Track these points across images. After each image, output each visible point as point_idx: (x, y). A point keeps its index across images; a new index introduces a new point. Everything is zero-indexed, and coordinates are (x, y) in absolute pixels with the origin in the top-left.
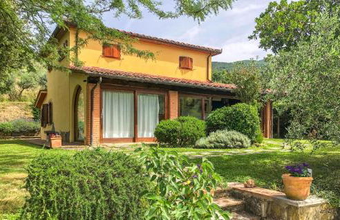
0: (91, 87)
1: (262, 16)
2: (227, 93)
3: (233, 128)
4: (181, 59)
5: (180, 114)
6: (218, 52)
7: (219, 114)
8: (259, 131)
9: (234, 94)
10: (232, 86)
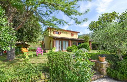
0: (54, 40)
1: (90, 24)
2: (82, 41)
3: (84, 48)
4: (71, 34)
5: (72, 45)
6: (79, 32)
7: (81, 45)
8: (89, 49)
9: (83, 41)
10: (83, 39)
